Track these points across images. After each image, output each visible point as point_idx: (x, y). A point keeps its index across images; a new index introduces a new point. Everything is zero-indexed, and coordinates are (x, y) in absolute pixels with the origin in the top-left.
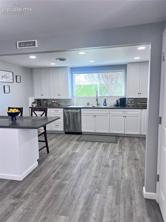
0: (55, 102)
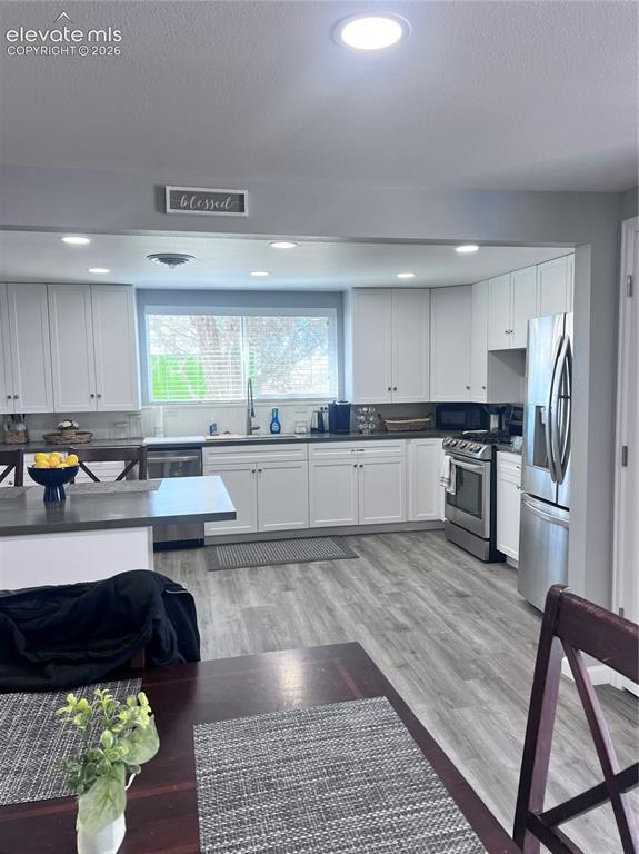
0: (72, 427)
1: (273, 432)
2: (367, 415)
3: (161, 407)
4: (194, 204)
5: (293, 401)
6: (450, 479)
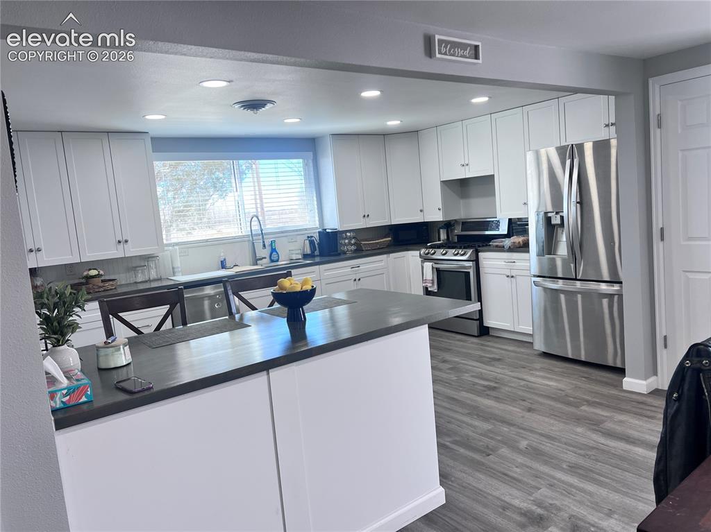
1: (272, 261)
2: (350, 238)
3: (177, 247)
4: (450, 51)
5: (283, 233)
6: (433, 280)
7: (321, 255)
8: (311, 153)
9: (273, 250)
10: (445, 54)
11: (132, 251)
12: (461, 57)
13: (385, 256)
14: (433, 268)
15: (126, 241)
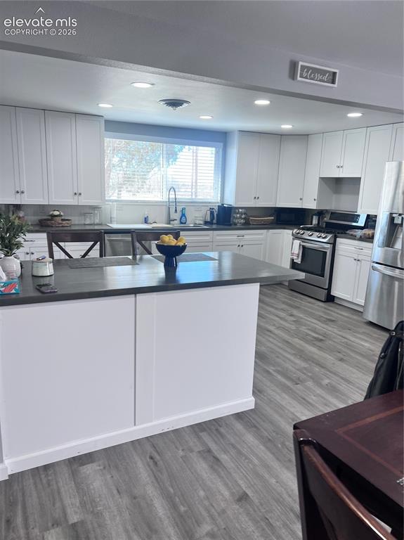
0: (60, 215)
1: (181, 223)
2: (242, 214)
3: (115, 203)
4: (310, 75)
5: (192, 203)
6: (298, 254)
7: (218, 223)
8: (222, 144)
9: (183, 215)
10: (306, 78)
11: (83, 201)
12: (320, 81)
13: (266, 231)
14: (300, 245)
15: (80, 194)
